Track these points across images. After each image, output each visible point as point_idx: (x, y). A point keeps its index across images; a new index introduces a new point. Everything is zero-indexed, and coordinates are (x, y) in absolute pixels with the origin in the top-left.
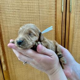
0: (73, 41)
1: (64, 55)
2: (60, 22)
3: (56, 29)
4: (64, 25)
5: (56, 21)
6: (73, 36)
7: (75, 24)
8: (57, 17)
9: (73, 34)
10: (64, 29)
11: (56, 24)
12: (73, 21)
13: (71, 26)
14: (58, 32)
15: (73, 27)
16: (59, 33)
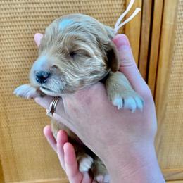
0: (169, 65)
4: (149, 19)
6: (170, 50)
7: (178, 17)
9: (172, 45)
10: (148, 29)
12: (174, 7)
13: (168, 22)
15: (172, 23)
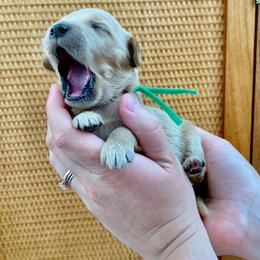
1: (212, 163)
2: (245, 55)
3: (223, 91)
5: (224, 48)
8: (230, 26)
11: (223, 63)
14: (233, 104)
16: (238, 109)
